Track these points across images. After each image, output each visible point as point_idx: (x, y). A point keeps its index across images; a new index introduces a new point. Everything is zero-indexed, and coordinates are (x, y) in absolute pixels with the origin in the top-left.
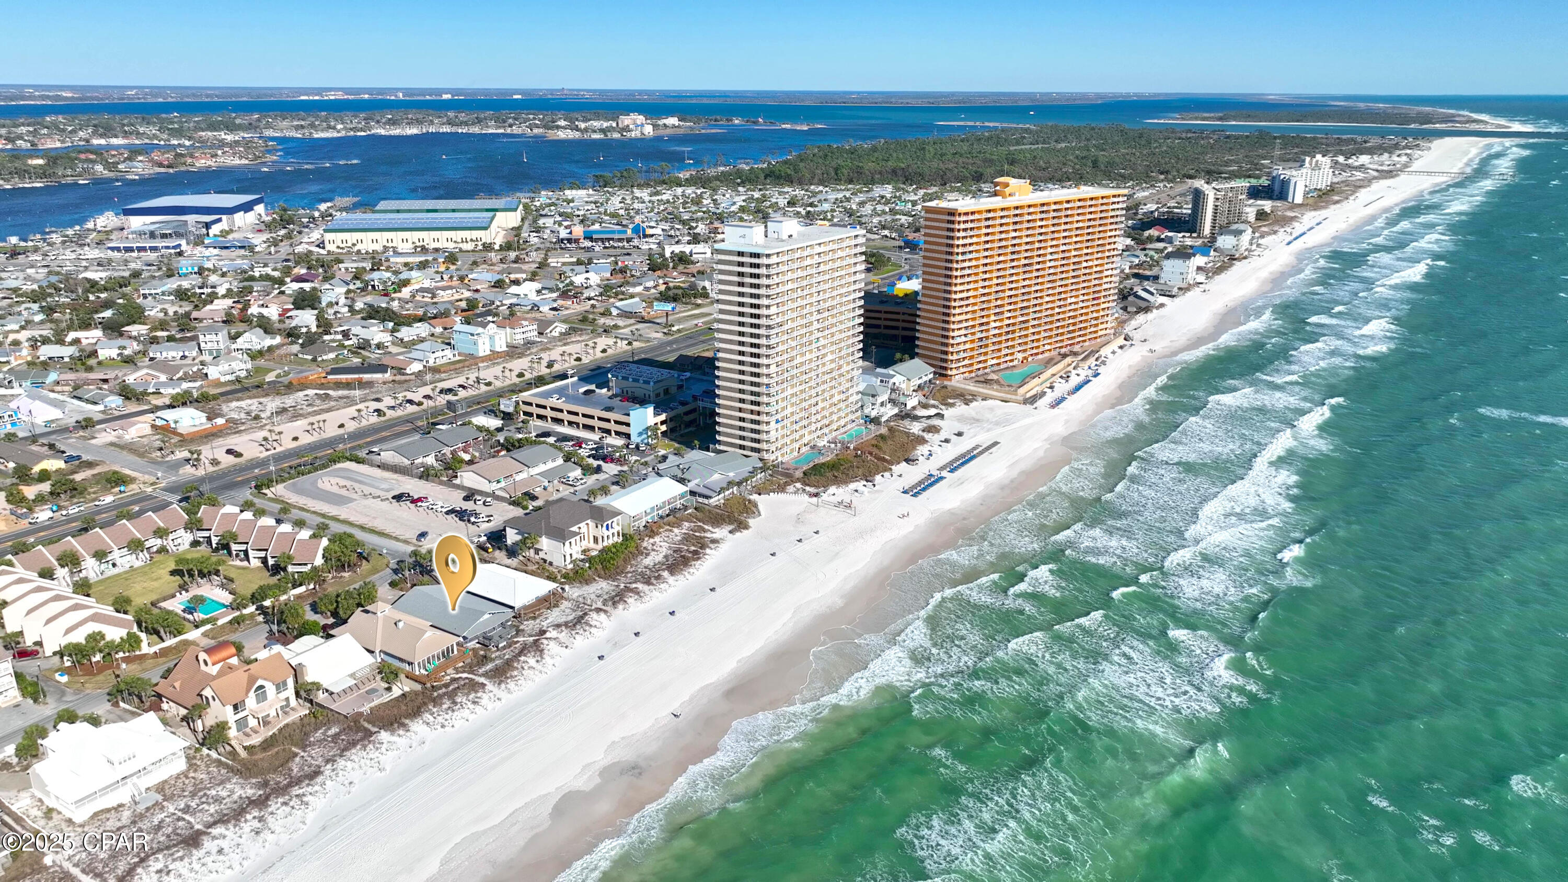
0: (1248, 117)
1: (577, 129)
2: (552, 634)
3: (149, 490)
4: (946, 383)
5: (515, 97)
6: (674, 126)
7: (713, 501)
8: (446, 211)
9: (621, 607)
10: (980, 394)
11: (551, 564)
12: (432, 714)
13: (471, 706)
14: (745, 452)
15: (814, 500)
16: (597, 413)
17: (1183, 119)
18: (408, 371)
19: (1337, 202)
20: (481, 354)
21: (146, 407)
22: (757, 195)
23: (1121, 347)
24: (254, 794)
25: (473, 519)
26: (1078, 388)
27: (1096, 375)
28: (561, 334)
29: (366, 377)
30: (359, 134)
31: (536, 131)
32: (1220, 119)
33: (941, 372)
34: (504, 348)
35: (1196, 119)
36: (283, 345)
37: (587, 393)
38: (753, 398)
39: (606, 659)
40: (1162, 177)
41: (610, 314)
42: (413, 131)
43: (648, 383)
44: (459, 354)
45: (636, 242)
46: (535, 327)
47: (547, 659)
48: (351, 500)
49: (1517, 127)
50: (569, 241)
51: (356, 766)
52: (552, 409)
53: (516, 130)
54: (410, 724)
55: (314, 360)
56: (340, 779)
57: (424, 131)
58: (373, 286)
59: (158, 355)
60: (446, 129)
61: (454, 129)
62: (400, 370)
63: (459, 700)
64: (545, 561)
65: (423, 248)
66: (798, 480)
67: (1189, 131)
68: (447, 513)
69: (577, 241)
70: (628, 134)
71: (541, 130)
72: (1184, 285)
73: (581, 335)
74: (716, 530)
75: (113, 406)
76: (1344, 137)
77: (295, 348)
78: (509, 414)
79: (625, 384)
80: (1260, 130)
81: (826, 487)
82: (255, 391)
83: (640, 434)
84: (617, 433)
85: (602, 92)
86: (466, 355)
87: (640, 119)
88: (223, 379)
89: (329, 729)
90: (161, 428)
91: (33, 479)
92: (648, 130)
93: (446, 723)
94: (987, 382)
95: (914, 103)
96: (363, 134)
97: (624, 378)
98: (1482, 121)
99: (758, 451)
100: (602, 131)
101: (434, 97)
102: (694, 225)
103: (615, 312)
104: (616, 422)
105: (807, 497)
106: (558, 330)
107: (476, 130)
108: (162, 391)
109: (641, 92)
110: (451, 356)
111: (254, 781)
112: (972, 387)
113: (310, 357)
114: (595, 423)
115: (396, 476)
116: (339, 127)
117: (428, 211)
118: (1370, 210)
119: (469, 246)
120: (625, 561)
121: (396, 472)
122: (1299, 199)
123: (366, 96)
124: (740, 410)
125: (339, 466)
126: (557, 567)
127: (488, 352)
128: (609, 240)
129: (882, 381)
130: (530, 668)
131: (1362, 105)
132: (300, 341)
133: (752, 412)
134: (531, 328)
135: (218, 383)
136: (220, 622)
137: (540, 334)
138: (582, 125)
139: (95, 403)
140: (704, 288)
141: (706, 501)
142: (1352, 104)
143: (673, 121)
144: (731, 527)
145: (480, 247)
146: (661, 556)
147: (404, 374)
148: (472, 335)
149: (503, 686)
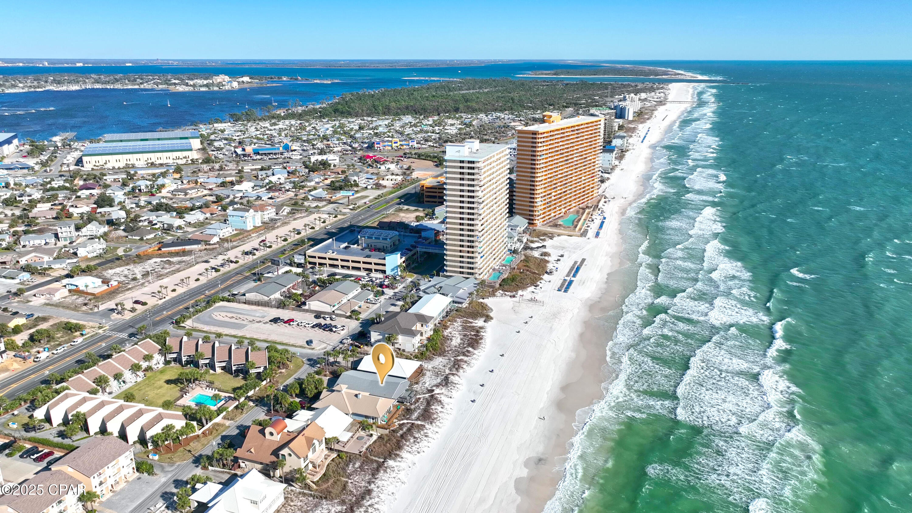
0: (568, 73)
1: (187, 85)
2: (437, 391)
3: (101, 331)
4: (535, 228)
5: (128, 65)
6: (248, 83)
7: (464, 305)
8: (154, 140)
9: (461, 371)
10: (555, 233)
11: (404, 351)
12: (408, 446)
13: (426, 438)
14: (464, 276)
15: (514, 299)
16: (362, 259)
17: (536, 74)
18: (211, 242)
19: (648, 119)
20: (249, 229)
21: (49, 278)
22: (337, 123)
23: (605, 202)
24: (342, 509)
25: (334, 329)
26: (601, 226)
27: (605, 218)
28: (288, 213)
29: (188, 248)
30: (38, 90)
31: (160, 87)
32: (555, 74)
33: (531, 223)
34: (260, 224)
35: (542, 74)
36: (111, 231)
37: (346, 248)
38: (469, 244)
39: (477, 401)
40: (551, 107)
41: (308, 199)
42: (75, 87)
43: (386, 239)
44: (236, 230)
45: (286, 155)
46: (274, 210)
47: (446, 406)
48: (245, 326)
49: (700, 77)
50: (244, 155)
51: (388, 483)
52: (329, 259)
53: (146, 86)
54: (401, 454)
55: (142, 239)
56: (385, 492)
57: (83, 87)
58: (140, 190)
59: (27, 243)
60: (98, 86)
61: (104, 86)
62: (207, 243)
63: (417, 436)
64: (399, 349)
65: (152, 164)
66: (499, 289)
67: (544, 81)
68: (313, 327)
69: (249, 155)
70: (224, 88)
71: (164, 86)
72: (611, 167)
73: (301, 213)
74: (476, 321)
75: (25, 279)
76: (625, 83)
77: (120, 233)
78: (301, 264)
79: (370, 241)
80: (581, 80)
81: (516, 291)
82: (117, 262)
83: (393, 270)
84: (376, 270)
85: (183, 61)
86: (241, 230)
87: (227, 78)
88: (90, 256)
89: (355, 463)
90: (74, 291)
91: (9, 332)
92: (235, 85)
93: (419, 450)
94: (556, 226)
95: (381, 66)
96: (40, 90)
97: (368, 238)
98: (682, 74)
99: (472, 274)
100: (207, 85)
101: (70, 65)
102: (315, 143)
103: (311, 198)
104: (375, 264)
105: (509, 298)
106: (286, 211)
107: (118, 86)
108: (53, 266)
109: (210, 61)
110: (231, 231)
111: (336, 501)
112: (549, 229)
113: (138, 238)
114: (361, 265)
115: (260, 308)
116: (21, 85)
117: (142, 140)
118: (667, 122)
119: (184, 161)
120: (442, 345)
121: (259, 305)
122: (631, 118)
123: (21, 64)
124: (461, 251)
125: (217, 305)
126: (409, 352)
127: (252, 228)
128: (270, 154)
129: (512, 229)
130: (441, 412)
131: (619, 66)
132: (122, 228)
133: (468, 252)
134: (272, 211)
135: (87, 259)
136: (230, 409)
137: (277, 214)
138: (191, 83)
139: (13, 278)
140: (355, 181)
141: (460, 306)
142: (613, 65)
143: (246, 79)
144: (483, 319)
145: (190, 162)
146: (459, 339)
147: (210, 244)
148: (242, 217)
149: (433, 424)
